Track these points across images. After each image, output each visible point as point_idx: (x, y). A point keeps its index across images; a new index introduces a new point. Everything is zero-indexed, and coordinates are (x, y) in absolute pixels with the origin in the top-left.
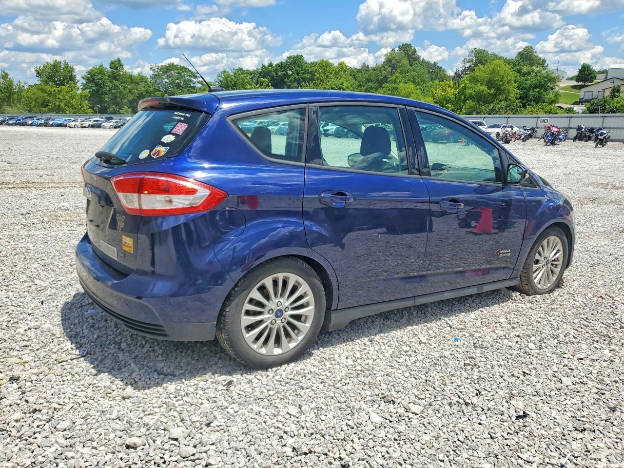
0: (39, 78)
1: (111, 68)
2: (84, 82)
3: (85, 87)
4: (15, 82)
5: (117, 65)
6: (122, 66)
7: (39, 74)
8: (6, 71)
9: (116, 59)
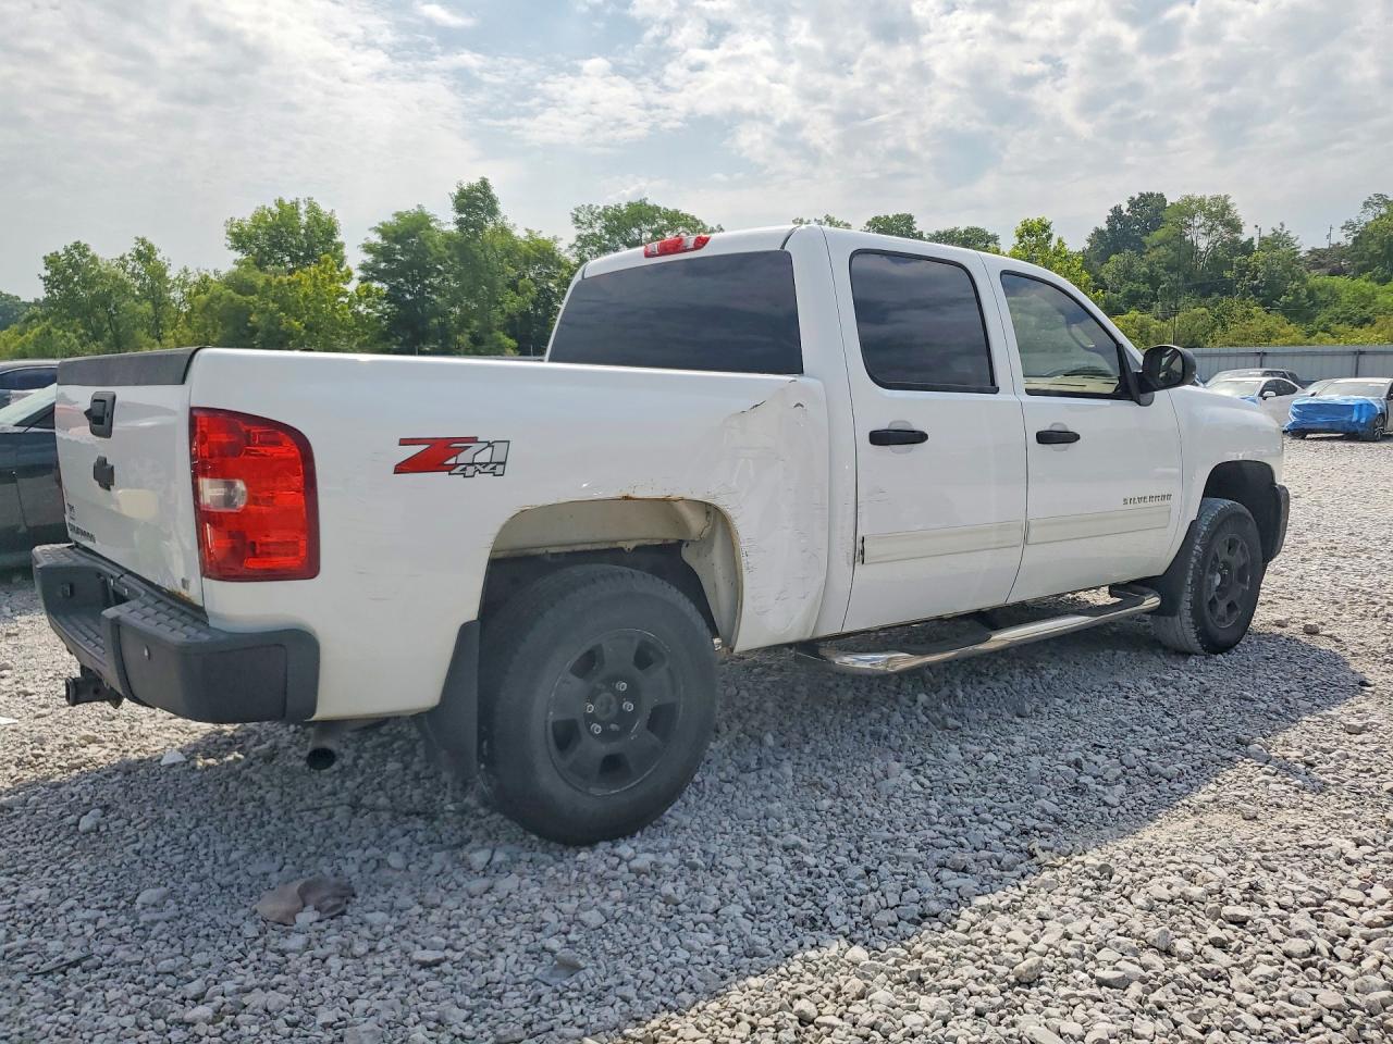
0: (238, 255)
1: (460, 209)
2: (369, 258)
3: (371, 272)
4: (172, 274)
5: (475, 203)
6: (493, 201)
7: (240, 240)
8: (149, 239)
9: (475, 181)
